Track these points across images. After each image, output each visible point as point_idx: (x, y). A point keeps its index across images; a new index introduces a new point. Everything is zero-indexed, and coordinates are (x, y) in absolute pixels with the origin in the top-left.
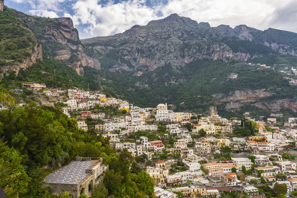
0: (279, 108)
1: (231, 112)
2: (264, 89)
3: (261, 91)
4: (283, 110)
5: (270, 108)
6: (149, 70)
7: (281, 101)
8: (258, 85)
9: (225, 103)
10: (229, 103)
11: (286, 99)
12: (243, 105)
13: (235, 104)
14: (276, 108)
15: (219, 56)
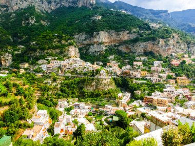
0: (143, 51)
1: (94, 56)
2: (128, 32)
3: (125, 33)
4: (146, 54)
5: (133, 51)
6: (9, 11)
7: (145, 44)
8: (122, 27)
9: (89, 45)
10: (93, 45)
11: (150, 42)
12: (107, 48)
13: (99, 46)
14: (140, 51)
15: (84, 3)
